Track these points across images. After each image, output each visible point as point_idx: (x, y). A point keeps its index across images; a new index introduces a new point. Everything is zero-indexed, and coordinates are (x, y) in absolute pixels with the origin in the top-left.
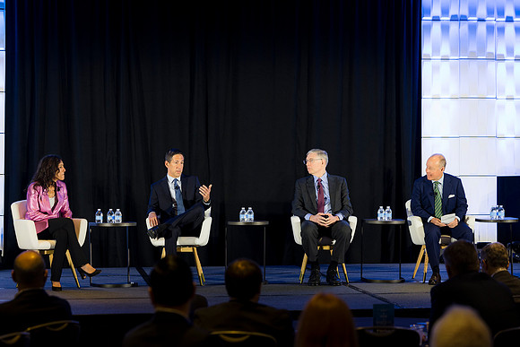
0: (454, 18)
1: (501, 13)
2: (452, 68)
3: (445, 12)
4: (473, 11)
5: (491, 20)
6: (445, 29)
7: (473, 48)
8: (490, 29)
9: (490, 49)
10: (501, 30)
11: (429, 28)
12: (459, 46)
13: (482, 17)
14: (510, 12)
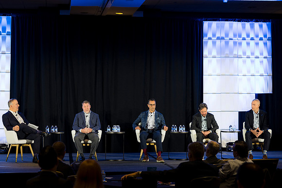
0: (218, 38)
1: (240, 36)
2: (217, 61)
3: (214, 35)
4: (227, 35)
5: (235, 39)
6: (214, 43)
7: (227, 52)
8: (235, 43)
9: (235, 52)
10: (240, 44)
11: (207, 43)
12: (221, 51)
13: (231, 38)
14: (244, 35)
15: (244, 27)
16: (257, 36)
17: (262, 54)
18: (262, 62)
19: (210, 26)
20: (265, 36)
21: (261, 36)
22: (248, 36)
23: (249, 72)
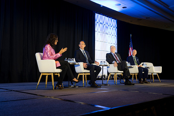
0: (101, 23)
2: (100, 34)
3: (99, 21)
6: (99, 25)
7: (103, 31)
8: (106, 27)
9: (106, 32)
10: (108, 27)
11: (97, 24)
12: (101, 30)
13: (105, 24)
14: (109, 24)
15: (109, 20)
16: (113, 26)
17: (114, 34)
18: (114, 38)
19: (98, 16)
20: (115, 26)
23: (110, 42)
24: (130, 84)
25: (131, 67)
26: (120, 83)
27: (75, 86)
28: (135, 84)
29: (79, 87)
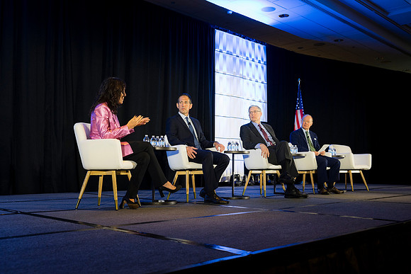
0: (228, 53)
1: (245, 55)
2: (227, 79)
3: (225, 48)
4: (235, 51)
5: (241, 57)
6: (224, 57)
7: (235, 70)
8: (241, 61)
9: (241, 72)
10: (245, 63)
11: (218, 55)
12: (230, 69)
13: (238, 55)
14: (248, 55)
15: (247, 46)
16: (257, 58)
17: (260, 78)
18: (260, 87)
19: (221, 37)
20: (262, 60)
21: (260, 59)
22: (251, 56)
23: (251, 96)
24: (298, 196)
25: (299, 156)
26: (275, 193)
27: (167, 202)
28: (310, 196)
29: (178, 202)
